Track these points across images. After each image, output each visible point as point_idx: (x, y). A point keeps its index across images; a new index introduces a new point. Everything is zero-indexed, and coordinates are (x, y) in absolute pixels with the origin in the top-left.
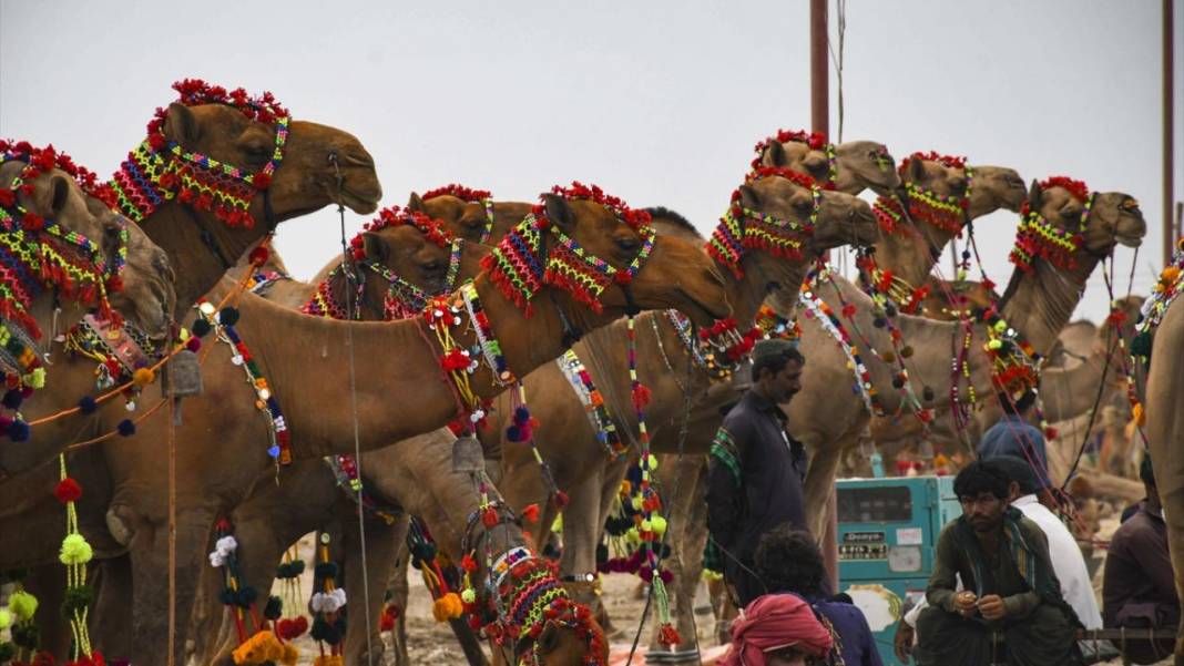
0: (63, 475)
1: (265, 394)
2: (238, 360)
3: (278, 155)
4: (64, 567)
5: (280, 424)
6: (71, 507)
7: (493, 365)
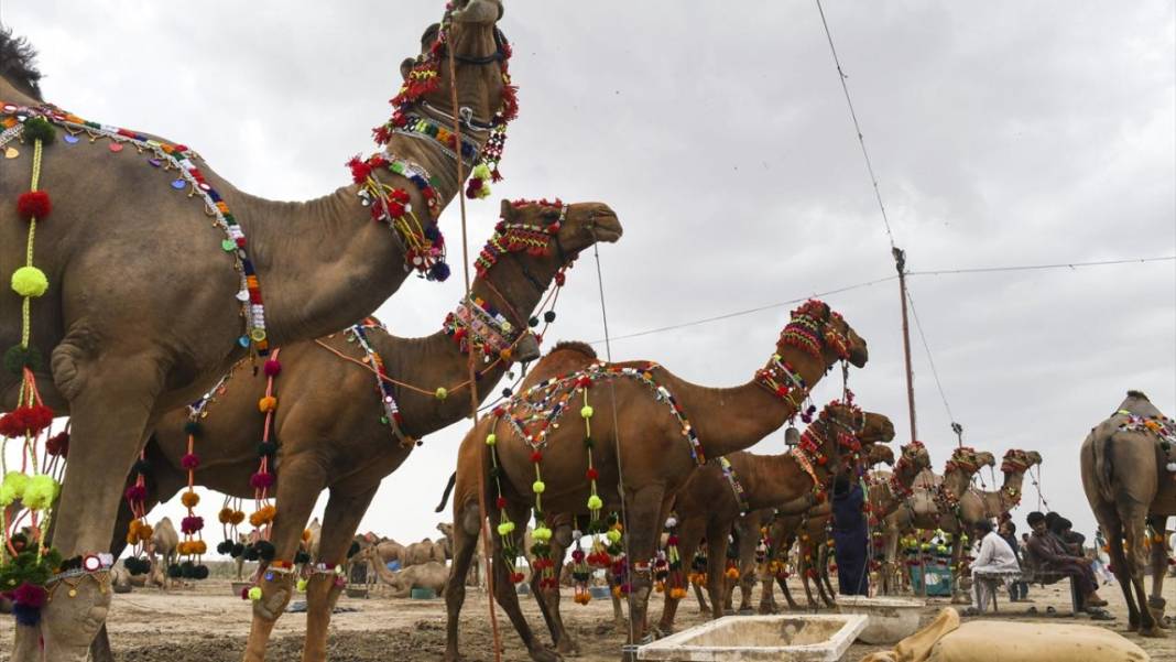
0: (591, 467)
1: (688, 428)
2: (674, 411)
3: (562, 217)
4: (589, 510)
5: (696, 441)
6: (594, 483)
7: (799, 385)
